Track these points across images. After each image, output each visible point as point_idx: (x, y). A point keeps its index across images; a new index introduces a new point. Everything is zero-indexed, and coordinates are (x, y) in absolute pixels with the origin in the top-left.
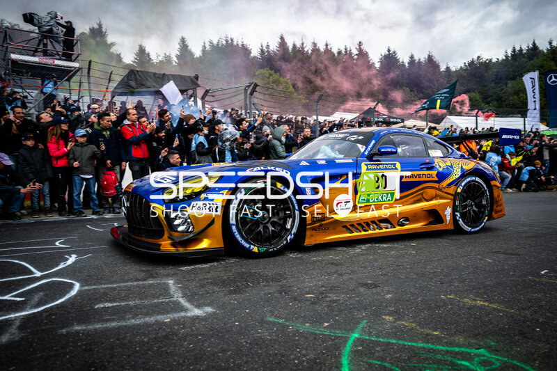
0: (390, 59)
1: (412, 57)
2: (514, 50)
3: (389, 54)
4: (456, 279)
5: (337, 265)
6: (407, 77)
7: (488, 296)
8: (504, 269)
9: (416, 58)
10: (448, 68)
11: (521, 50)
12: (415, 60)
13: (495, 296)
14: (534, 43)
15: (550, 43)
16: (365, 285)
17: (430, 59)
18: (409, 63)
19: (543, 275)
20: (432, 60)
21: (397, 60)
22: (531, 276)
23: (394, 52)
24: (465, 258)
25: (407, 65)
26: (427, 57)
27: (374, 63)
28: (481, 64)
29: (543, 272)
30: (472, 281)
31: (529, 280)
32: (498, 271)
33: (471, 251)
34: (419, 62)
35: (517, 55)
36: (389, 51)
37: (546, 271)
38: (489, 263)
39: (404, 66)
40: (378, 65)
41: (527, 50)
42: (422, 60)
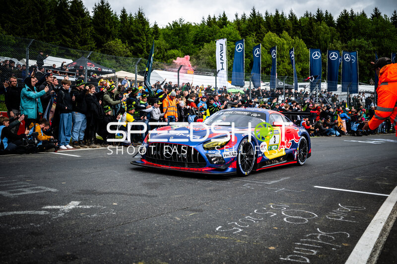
0: (103, 10)
1: (124, 11)
2: (209, 18)
3: (103, 6)
4: (148, 242)
5: (36, 234)
6: (120, 29)
7: (172, 260)
8: (188, 228)
9: (128, 13)
10: (156, 26)
11: (214, 19)
12: (127, 15)
13: (178, 259)
14: (224, 13)
15: (236, 16)
16: (64, 258)
17: (140, 15)
18: (121, 17)
19: (217, 231)
20: (142, 17)
21: (109, 13)
22: (208, 233)
23: (108, 4)
24: (158, 217)
25: (119, 18)
26: (137, 13)
27: (88, 12)
28: (184, 26)
29: (217, 229)
30: (161, 244)
31: (207, 238)
32: (184, 230)
33: (165, 208)
34: (131, 18)
35: (211, 22)
36: (102, 2)
37: (220, 227)
38: (178, 222)
39: (117, 18)
40: (92, 15)
41: (220, 19)
42: (133, 15)
